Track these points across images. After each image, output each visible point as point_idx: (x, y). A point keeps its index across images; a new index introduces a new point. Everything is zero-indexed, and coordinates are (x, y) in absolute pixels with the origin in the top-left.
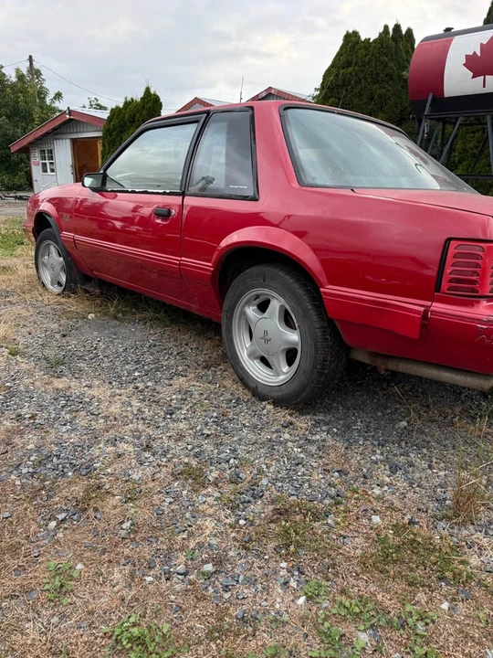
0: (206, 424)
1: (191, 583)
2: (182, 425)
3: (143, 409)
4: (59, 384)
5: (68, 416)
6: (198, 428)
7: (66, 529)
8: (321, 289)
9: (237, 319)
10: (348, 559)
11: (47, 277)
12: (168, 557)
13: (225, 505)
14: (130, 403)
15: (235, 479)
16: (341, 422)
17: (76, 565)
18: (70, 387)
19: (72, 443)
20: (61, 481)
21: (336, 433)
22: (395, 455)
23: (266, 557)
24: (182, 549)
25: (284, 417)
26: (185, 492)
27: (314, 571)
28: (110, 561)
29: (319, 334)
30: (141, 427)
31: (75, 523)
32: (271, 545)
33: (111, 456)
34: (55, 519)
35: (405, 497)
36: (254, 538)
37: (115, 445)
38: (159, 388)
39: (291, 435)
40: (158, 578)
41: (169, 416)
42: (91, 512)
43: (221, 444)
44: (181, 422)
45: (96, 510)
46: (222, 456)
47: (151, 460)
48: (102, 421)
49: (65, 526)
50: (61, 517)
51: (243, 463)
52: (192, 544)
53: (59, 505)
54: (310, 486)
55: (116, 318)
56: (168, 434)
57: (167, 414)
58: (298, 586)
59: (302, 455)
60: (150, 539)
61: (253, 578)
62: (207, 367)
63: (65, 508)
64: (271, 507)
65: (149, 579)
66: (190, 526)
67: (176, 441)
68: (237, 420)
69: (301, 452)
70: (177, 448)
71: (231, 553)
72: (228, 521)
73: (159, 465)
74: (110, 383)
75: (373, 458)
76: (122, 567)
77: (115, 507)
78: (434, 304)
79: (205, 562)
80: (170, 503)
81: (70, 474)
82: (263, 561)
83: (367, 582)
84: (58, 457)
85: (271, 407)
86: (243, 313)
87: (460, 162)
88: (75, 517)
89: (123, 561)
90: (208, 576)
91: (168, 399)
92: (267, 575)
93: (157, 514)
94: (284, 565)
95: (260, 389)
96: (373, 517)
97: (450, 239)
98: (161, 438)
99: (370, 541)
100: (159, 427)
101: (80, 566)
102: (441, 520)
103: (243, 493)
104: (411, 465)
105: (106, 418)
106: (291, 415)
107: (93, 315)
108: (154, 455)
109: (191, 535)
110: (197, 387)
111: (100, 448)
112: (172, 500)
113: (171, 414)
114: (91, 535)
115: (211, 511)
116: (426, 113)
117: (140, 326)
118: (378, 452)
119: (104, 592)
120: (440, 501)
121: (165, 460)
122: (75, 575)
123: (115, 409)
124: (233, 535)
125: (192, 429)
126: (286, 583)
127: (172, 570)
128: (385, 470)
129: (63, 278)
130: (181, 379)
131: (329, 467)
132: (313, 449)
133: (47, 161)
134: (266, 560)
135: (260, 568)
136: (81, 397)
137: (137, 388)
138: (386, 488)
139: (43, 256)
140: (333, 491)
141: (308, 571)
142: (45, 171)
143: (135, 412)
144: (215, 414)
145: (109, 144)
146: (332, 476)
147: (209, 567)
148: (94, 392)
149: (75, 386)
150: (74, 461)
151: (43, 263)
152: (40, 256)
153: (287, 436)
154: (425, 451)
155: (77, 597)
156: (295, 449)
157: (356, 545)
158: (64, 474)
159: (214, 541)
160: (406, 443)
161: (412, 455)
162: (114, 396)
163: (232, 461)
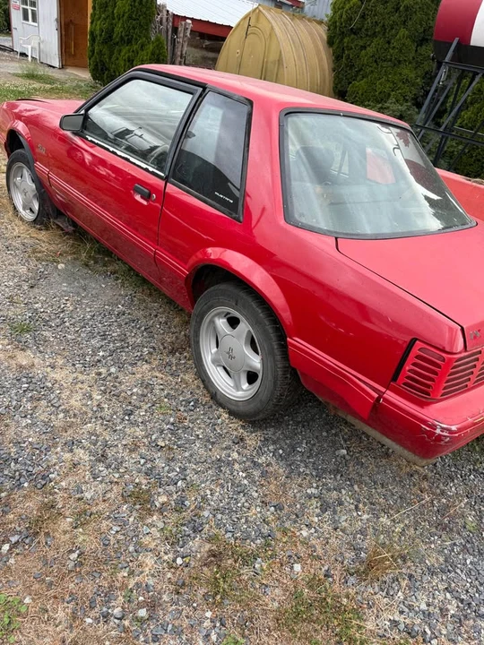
0: (162, 432)
1: (126, 630)
2: (139, 432)
3: (103, 405)
4: (23, 359)
5: (29, 406)
6: (153, 437)
7: (17, 554)
8: (288, 339)
9: (206, 325)
10: (265, 612)
11: (19, 200)
12: (108, 597)
13: (167, 539)
14: (91, 396)
15: (180, 506)
16: (288, 442)
17: (25, 598)
18: (33, 365)
19: (31, 443)
20: (17, 494)
21: (281, 456)
22: (329, 490)
23: (195, 605)
24: (121, 589)
25: (236, 430)
26: (131, 519)
27: (233, 624)
28: (55, 597)
29: (280, 373)
30: (99, 429)
31: (27, 547)
32: (202, 591)
33: (67, 465)
34: (9, 541)
35: (327, 543)
36: (187, 582)
37: (71, 451)
38: (121, 377)
39: (239, 454)
40: (97, 620)
41: (127, 418)
42: (42, 538)
43: (173, 459)
44: (138, 426)
45: (47, 534)
46: (172, 475)
47: (103, 474)
48: (61, 415)
49: (18, 551)
50: (14, 539)
51: (191, 486)
52: (132, 583)
53: (13, 525)
54: (247, 521)
55: (87, 265)
56: (124, 443)
57: (125, 414)
58: (217, 639)
59: (246, 482)
60: (94, 574)
61: (180, 629)
62: (172, 352)
63: (18, 529)
64: (208, 546)
65: (89, 621)
66: (131, 561)
67: (131, 451)
68: (192, 429)
69: (245, 478)
70: (131, 460)
71: (165, 597)
72: (166, 557)
73: (111, 483)
74: (74, 365)
75: (309, 491)
76: (66, 605)
77: (65, 532)
78: (388, 392)
79: (140, 606)
80: (117, 532)
81: (26, 485)
82: (191, 608)
83: (276, 640)
84: (16, 461)
85: (227, 416)
86: (212, 322)
87: (472, 103)
88: (27, 541)
89: (67, 598)
90: (141, 621)
91: (129, 393)
92: (192, 626)
93: (104, 544)
94: (209, 614)
95: (218, 397)
96: (295, 565)
97: (416, 339)
98: (117, 446)
99: (288, 593)
100: (115, 431)
101: (27, 600)
102: (352, 575)
103: (185, 525)
104: (341, 504)
105: (66, 411)
106: (243, 427)
107: (63, 265)
108: (107, 468)
109: (131, 573)
110: (159, 378)
111: (56, 453)
112: (119, 529)
113: (129, 415)
114: (41, 564)
115: (152, 546)
116: (447, 60)
117: (111, 282)
118: (315, 485)
119: (47, 631)
120: (357, 550)
121: (117, 475)
122: (23, 610)
123: (75, 402)
124: (169, 575)
125: (147, 437)
126: (208, 636)
127: (110, 611)
128: (317, 507)
129: (36, 207)
130: (146, 366)
131: (268, 500)
132: (257, 473)
133: (28, 7)
134: (194, 607)
135: (187, 617)
136: (43, 380)
137: (100, 374)
138: (313, 530)
139: (15, 177)
140: (265, 530)
141: (229, 623)
142: (26, 18)
143: (95, 409)
144: (172, 420)
145: (100, 8)
146: (268, 510)
147: (143, 613)
148: (57, 375)
149: (39, 364)
150: (30, 469)
151: (15, 184)
152: (11, 177)
153: (235, 455)
154: (356, 487)
155: (23, 635)
156: (241, 473)
157: (274, 598)
158: (20, 486)
159: (151, 582)
160: (342, 475)
161: (344, 492)
162: (76, 384)
163: (180, 483)
